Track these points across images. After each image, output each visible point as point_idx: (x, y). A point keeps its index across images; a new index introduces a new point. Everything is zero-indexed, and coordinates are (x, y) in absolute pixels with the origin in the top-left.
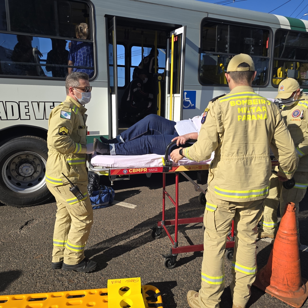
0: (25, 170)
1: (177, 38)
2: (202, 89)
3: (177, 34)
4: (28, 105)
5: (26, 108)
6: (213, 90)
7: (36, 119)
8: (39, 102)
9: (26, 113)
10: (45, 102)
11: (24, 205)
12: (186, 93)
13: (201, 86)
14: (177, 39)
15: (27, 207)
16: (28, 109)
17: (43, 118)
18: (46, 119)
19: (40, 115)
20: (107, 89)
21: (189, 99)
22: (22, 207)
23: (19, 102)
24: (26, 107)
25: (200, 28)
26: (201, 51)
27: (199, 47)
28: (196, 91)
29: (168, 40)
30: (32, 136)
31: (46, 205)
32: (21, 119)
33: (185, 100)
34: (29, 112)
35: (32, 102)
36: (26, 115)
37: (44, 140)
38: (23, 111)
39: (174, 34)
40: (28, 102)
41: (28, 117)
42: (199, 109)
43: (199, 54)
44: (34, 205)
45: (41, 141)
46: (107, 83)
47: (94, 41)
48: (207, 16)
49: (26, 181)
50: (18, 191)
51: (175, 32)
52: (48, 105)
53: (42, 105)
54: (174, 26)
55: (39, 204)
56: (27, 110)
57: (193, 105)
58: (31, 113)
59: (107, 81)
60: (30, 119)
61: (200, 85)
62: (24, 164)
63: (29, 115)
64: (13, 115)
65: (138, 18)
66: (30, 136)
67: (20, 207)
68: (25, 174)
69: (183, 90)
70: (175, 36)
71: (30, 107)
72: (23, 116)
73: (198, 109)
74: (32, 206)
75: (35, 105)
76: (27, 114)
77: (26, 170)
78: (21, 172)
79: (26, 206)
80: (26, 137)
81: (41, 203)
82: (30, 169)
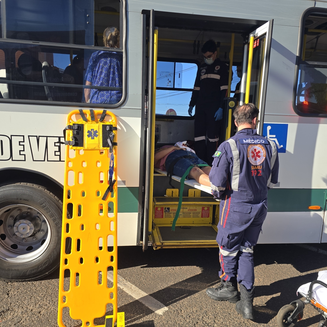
0: (22, 229)
1: (258, 41)
2: (299, 122)
3: (259, 35)
4: (23, 141)
5: (20, 145)
6: (318, 123)
7: (34, 161)
8: (39, 136)
9: (20, 151)
10: (47, 137)
11: (12, 279)
12: (269, 128)
13: (297, 117)
14: (258, 44)
15: (17, 282)
16: (24, 145)
17: (43, 160)
18: (48, 161)
19: (39, 154)
20: (140, 119)
21: (274, 136)
22: (11, 282)
23: (11, 136)
24: (21, 143)
25: (299, 24)
26: (299, 61)
27: (298, 55)
28: (288, 124)
29: (246, 46)
30: (28, 184)
31: (43, 282)
32: (12, 160)
33: (268, 137)
34: (24, 151)
35: (29, 136)
36: (20, 154)
37: (46, 190)
38: (16, 148)
39: (254, 37)
40: (23, 136)
41: (22, 158)
42: (292, 152)
43: (296, 66)
44: (26, 280)
45: (41, 191)
46: (141, 110)
47: (124, 50)
48: (313, 6)
49: (26, 243)
50: (7, 259)
51: (256, 33)
52: (51, 141)
53: (42, 141)
54: (254, 23)
55: (33, 279)
56: (21, 148)
57: (282, 146)
58: (27, 152)
59: (141, 108)
60: (25, 160)
61: (296, 115)
62: (22, 221)
63: (25, 155)
64: (2, 154)
65: (194, 14)
66: (26, 183)
67: (8, 281)
68: (22, 235)
69: (263, 122)
70: (256, 39)
71: (26, 143)
72: (16, 156)
73: (290, 153)
74: (23, 281)
75: (34, 140)
76: (22, 153)
77: (24, 229)
78: (17, 230)
79: (16, 280)
80: (20, 185)
81: (36, 278)
82: (29, 227)
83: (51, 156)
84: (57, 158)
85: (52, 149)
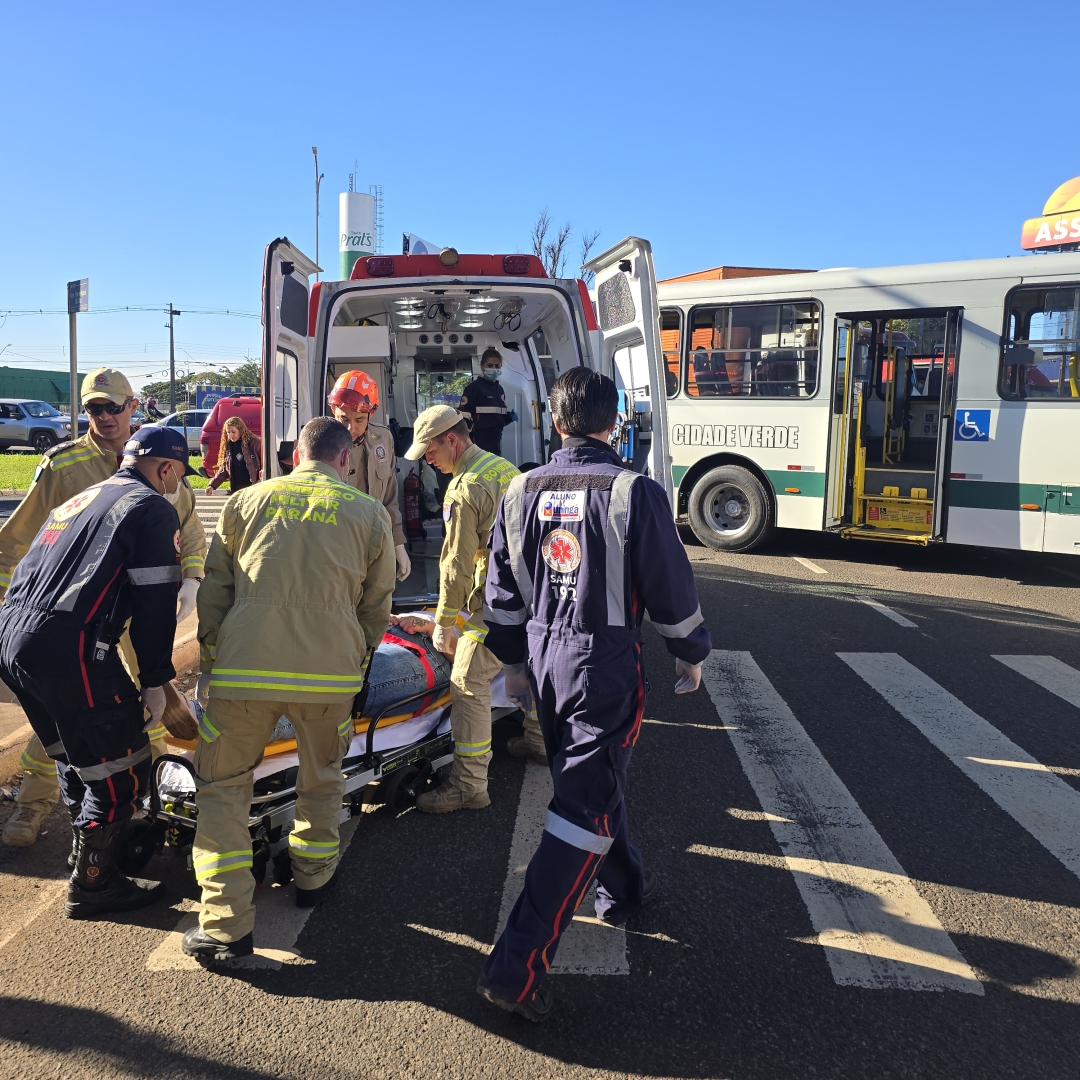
2: (1002, 407)
7: (741, 446)
8: (747, 426)
10: (753, 426)
16: (735, 433)
17: (749, 446)
18: (752, 446)
19: (746, 442)
27: (1001, 335)
28: (990, 410)
32: (726, 446)
33: (967, 425)
38: (730, 436)
45: (745, 473)
47: (819, 349)
48: (1019, 283)
52: (756, 430)
53: (749, 430)
58: (737, 439)
60: (735, 446)
61: (1001, 399)
63: (735, 441)
66: (735, 466)
71: (737, 432)
72: (729, 442)
75: (742, 429)
77: (732, 508)
83: (755, 443)
84: (759, 444)
85: (756, 436)
